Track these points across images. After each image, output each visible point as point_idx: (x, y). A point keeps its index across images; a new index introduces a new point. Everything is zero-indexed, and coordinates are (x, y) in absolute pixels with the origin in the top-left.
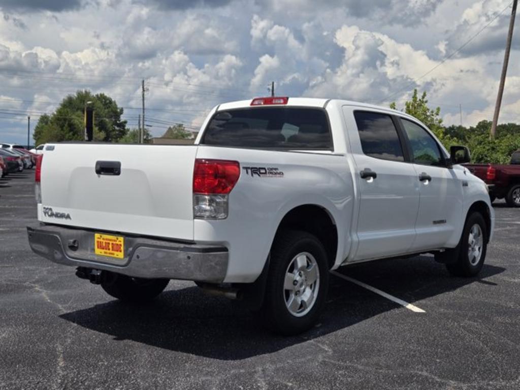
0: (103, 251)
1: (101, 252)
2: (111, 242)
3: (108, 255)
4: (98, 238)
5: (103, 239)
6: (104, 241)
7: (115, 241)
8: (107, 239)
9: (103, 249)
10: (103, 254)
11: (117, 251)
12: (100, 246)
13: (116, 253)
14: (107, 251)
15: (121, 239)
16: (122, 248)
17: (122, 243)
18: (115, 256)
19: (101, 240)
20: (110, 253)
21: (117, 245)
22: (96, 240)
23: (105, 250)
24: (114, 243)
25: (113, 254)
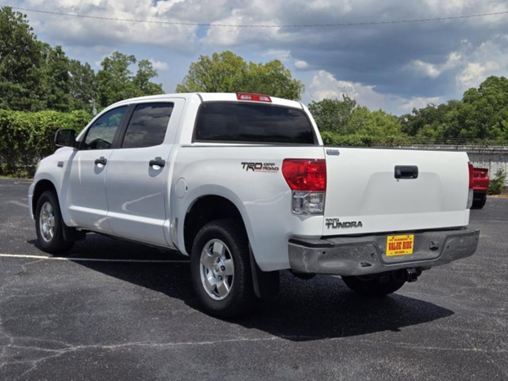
0: (393, 252)
1: (392, 254)
2: (402, 242)
3: (399, 254)
4: (391, 240)
5: (395, 240)
6: (396, 242)
7: (406, 239)
8: (399, 240)
9: (394, 249)
10: (394, 254)
11: (408, 248)
12: (392, 247)
13: (406, 250)
14: (399, 250)
15: (412, 236)
16: (412, 245)
17: (412, 240)
18: (405, 253)
19: (393, 241)
20: (400, 252)
21: (408, 242)
22: (388, 242)
23: (396, 251)
24: (405, 241)
25: (404, 252)
